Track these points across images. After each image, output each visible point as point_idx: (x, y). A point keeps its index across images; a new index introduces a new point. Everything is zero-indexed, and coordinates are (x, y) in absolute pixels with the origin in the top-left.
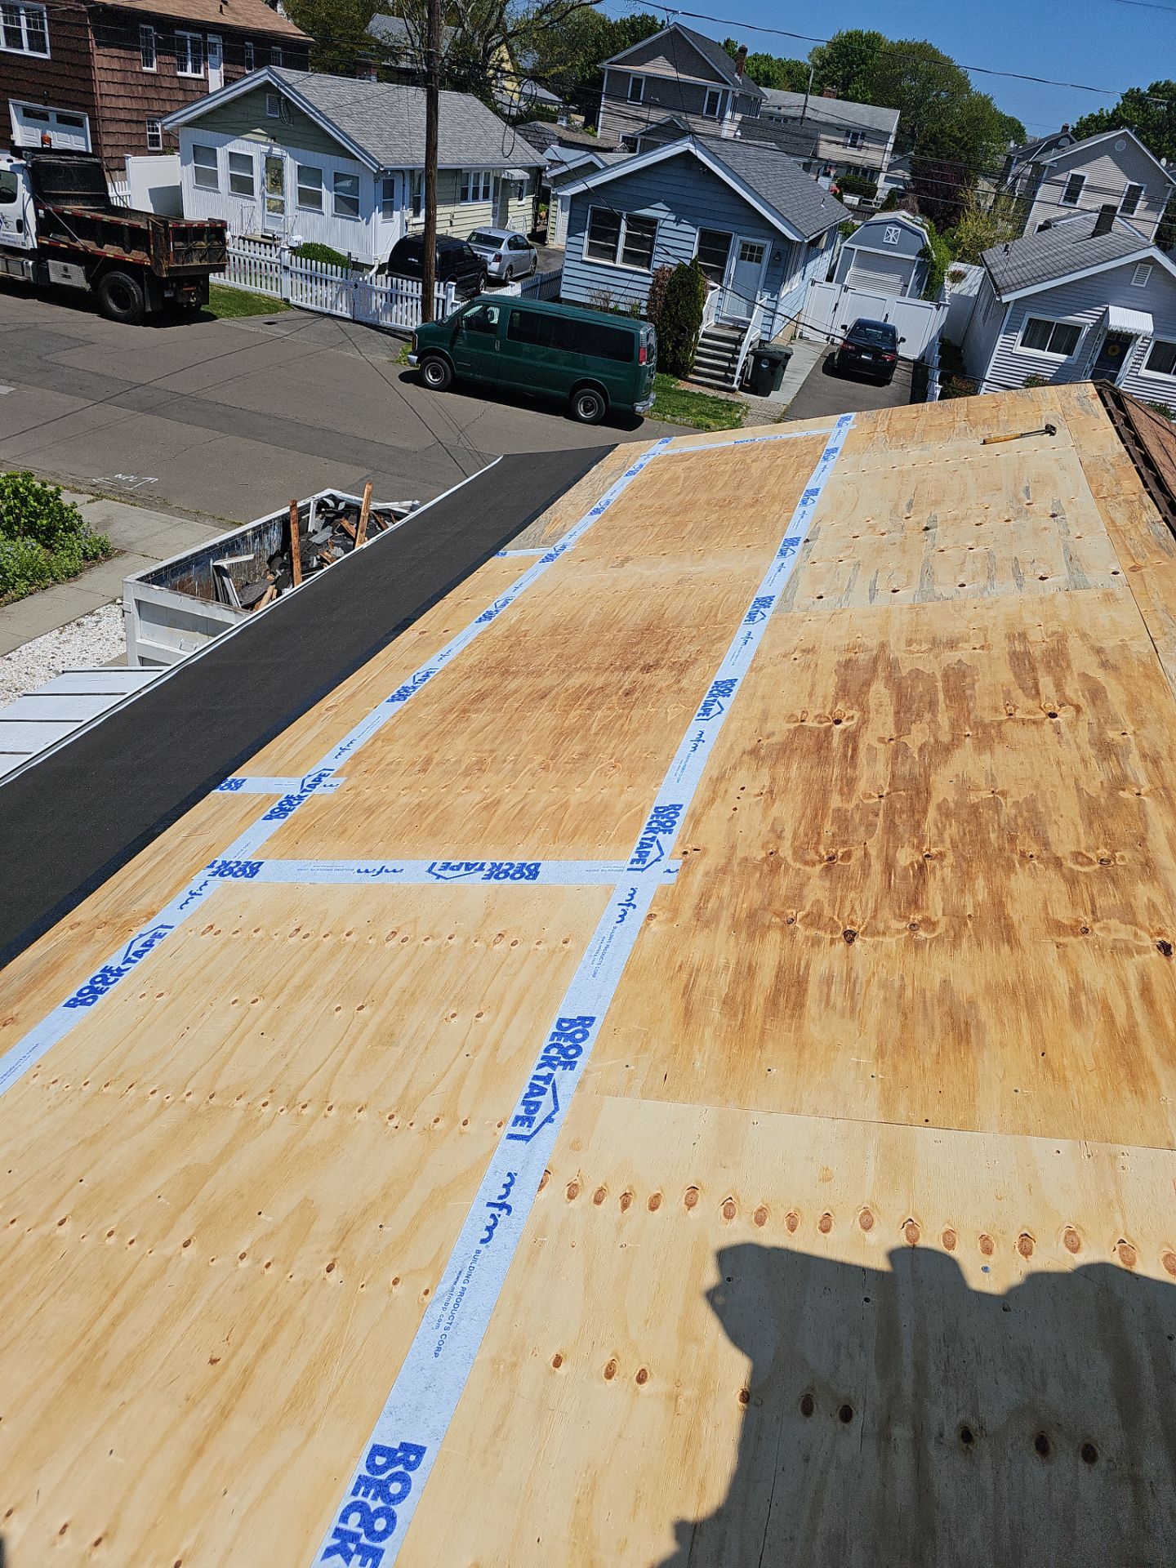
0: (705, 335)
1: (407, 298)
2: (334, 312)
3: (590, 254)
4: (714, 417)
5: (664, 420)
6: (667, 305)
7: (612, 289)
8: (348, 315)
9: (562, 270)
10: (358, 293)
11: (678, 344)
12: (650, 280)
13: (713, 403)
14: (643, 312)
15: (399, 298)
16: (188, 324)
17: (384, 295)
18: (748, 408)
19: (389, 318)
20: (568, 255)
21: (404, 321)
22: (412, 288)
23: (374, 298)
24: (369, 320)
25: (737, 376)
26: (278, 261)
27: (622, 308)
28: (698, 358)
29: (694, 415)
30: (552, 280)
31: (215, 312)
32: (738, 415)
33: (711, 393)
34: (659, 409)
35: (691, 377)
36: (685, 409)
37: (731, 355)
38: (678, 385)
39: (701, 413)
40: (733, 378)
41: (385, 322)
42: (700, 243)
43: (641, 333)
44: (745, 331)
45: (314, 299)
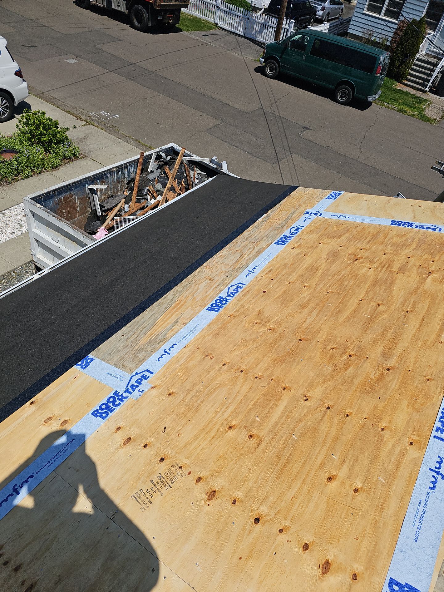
0: (418, 60)
1: (270, 27)
2: (236, 32)
3: (368, 10)
4: (411, 107)
5: (383, 105)
6: (401, 41)
7: (375, 29)
8: (242, 34)
9: (351, 18)
10: (248, 22)
11: (402, 63)
12: (396, 27)
13: (412, 98)
14: (388, 43)
15: (267, 27)
16: (168, 33)
17: (260, 25)
18: (431, 103)
19: (260, 37)
20: (357, 10)
21: (267, 39)
22: (274, 21)
23: (255, 26)
24: (251, 37)
25: (430, 84)
26: (216, 3)
27: (378, 40)
28: (411, 72)
29: (400, 104)
30: (345, 22)
31: (182, 28)
32: (424, 107)
33: (412, 92)
34: (382, 99)
35: (405, 82)
36: (396, 100)
37: (429, 72)
38: (397, 85)
39: (404, 103)
40: (427, 85)
41: (259, 39)
42: (428, 8)
43: (381, 57)
44: (441, 59)
45: (228, 24)
